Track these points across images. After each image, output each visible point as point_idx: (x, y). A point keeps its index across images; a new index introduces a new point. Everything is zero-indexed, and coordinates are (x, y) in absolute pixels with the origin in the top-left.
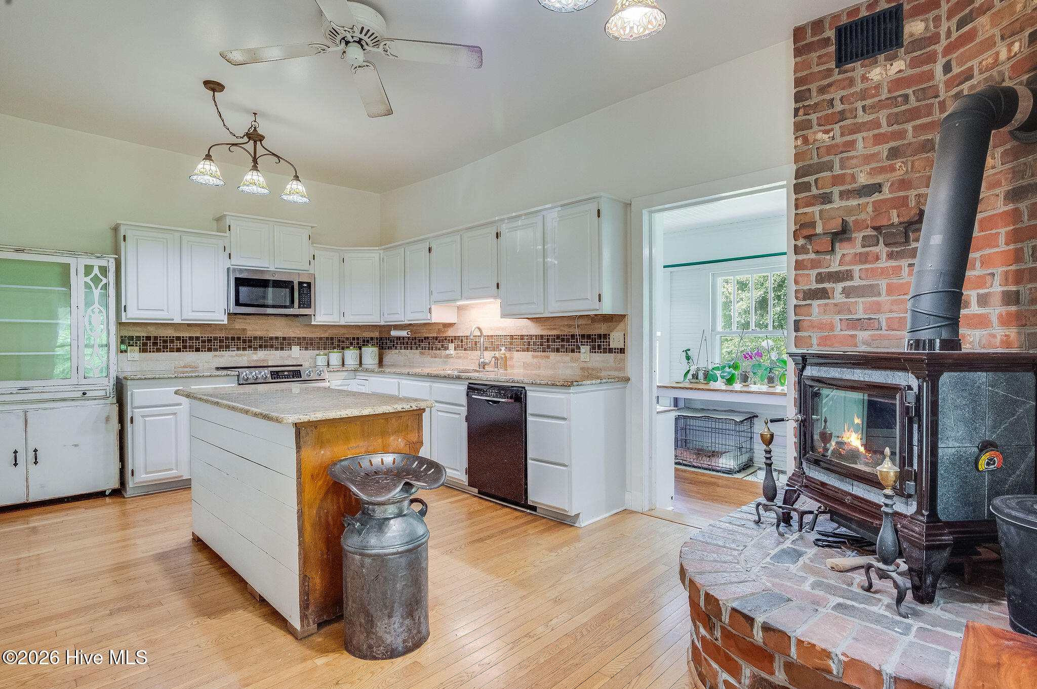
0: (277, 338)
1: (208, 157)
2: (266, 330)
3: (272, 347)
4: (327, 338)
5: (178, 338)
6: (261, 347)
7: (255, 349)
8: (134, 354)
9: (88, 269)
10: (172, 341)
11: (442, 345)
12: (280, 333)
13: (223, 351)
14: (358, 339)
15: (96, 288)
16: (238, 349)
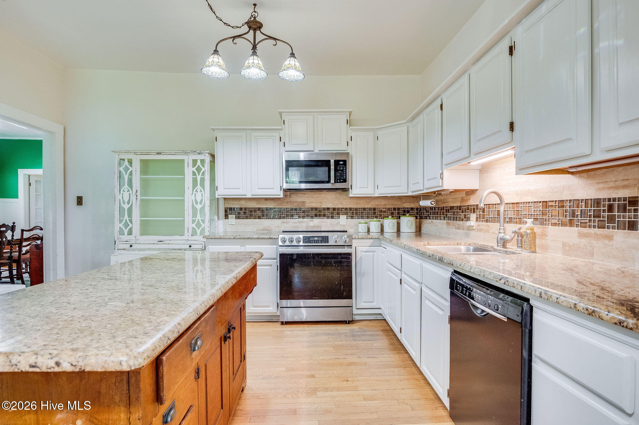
0: (328, 209)
1: (216, 52)
2: (320, 202)
3: (324, 215)
4: (370, 209)
5: (259, 209)
6: (316, 216)
7: (312, 217)
8: (232, 219)
9: (195, 162)
10: (255, 211)
11: (465, 215)
12: (331, 204)
13: (289, 218)
14: (399, 209)
15: (199, 175)
16: (299, 217)
